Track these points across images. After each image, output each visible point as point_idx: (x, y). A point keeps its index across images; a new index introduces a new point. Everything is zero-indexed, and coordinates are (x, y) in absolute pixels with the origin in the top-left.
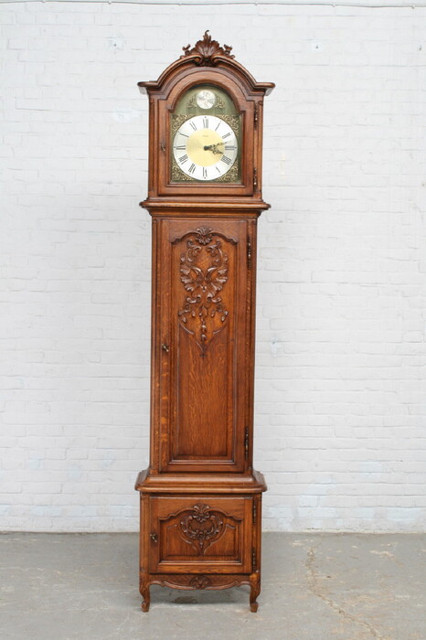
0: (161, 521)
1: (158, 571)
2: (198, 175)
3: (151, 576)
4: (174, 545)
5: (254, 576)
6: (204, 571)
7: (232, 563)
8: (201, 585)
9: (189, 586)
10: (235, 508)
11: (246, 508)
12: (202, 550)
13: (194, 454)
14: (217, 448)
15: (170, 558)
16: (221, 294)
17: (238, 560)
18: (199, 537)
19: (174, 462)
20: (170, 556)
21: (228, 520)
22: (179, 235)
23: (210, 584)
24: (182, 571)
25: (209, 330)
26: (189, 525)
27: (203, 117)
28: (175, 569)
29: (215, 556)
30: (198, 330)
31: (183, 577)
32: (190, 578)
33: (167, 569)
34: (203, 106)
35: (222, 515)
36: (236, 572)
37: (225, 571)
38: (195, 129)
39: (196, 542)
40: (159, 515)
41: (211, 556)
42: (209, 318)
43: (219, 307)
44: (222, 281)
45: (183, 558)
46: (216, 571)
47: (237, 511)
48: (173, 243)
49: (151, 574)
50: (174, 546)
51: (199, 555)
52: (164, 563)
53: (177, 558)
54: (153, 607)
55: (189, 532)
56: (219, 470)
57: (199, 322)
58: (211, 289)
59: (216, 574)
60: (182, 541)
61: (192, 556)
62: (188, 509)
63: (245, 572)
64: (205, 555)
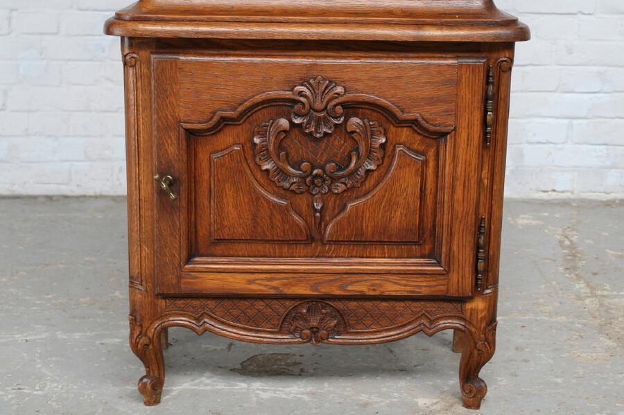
0: (189, 132)
1: (184, 288)
3: (162, 303)
5: (479, 304)
6: (324, 290)
7: (413, 263)
8: (314, 330)
9: (280, 332)
10: (427, 92)
11: (465, 92)
12: (321, 223)
15: (219, 249)
17: (433, 255)
18: (310, 183)
20: (222, 244)
21: (405, 134)
23: (344, 326)
24: (256, 288)
26: (280, 147)
28: (237, 283)
29: (360, 242)
31: (260, 305)
32: (281, 308)
33: (211, 283)
35: (385, 115)
36: (425, 291)
37: (392, 288)
39: (302, 201)
40: (182, 114)
41: (348, 242)
45: (261, 247)
46: (363, 287)
47: (432, 101)
49: (165, 297)
50: (231, 212)
51: (310, 239)
52: (201, 263)
53: (243, 248)
54: (179, 387)
55: (279, 170)
59: (363, 297)
60: (259, 198)
61: (297, 242)
62: (273, 94)
63: (453, 292)
64: (330, 242)
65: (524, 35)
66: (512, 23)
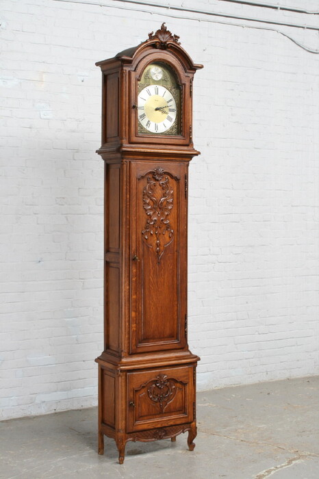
0: (136, 391)
1: (134, 430)
2: (152, 129)
3: (127, 435)
4: (144, 408)
5: (194, 423)
6: (163, 425)
7: (181, 416)
8: (160, 436)
9: (152, 438)
10: (183, 374)
11: (190, 373)
12: (162, 409)
13: (154, 338)
14: (168, 332)
15: (141, 419)
16: (169, 217)
17: (185, 413)
18: (159, 400)
19: (140, 345)
20: (140, 417)
21: (178, 385)
22: (143, 173)
23: (166, 434)
24: (150, 427)
25: (162, 244)
26: (154, 392)
27: (155, 86)
28: (145, 427)
29: (170, 412)
30: (155, 244)
31: (149, 432)
32: (153, 432)
33: (140, 428)
34: (154, 78)
35: (175, 381)
36: (184, 422)
37: (178, 422)
38: (150, 95)
39: (158, 404)
40: (134, 387)
41: (168, 412)
42: (162, 235)
43: (168, 227)
44: (170, 207)
45: (150, 417)
46: (172, 423)
47: (184, 376)
48: (139, 179)
49: (128, 433)
51: (160, 413)
52: (138, 423)
53: (146, 417)
54: (127, 459)
55: (154, 397)
56: (169, 348)
57: (155, 238)
58: (162, 214)
59: (172, 426)
60: (149, 405)
61: (155, 415)
62: (153, 379)
63: (190, 421)
64: (165, 413)
65: (199, 359)
66: (196, 357)
